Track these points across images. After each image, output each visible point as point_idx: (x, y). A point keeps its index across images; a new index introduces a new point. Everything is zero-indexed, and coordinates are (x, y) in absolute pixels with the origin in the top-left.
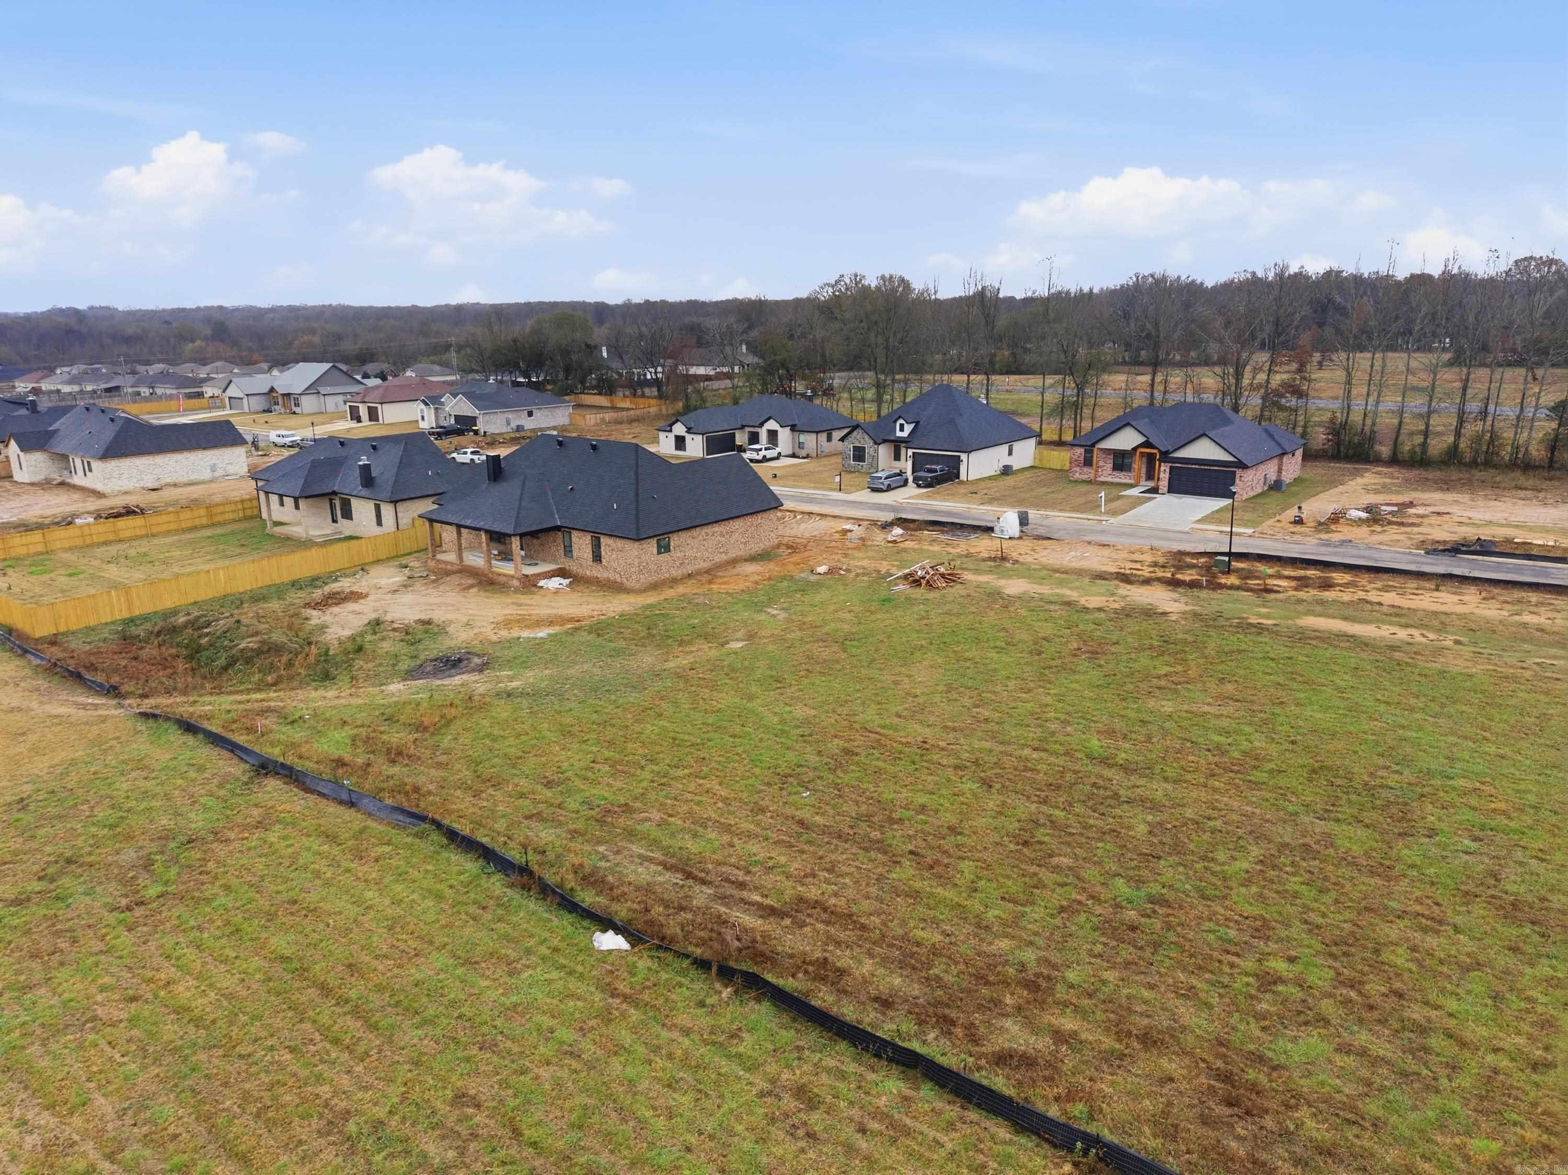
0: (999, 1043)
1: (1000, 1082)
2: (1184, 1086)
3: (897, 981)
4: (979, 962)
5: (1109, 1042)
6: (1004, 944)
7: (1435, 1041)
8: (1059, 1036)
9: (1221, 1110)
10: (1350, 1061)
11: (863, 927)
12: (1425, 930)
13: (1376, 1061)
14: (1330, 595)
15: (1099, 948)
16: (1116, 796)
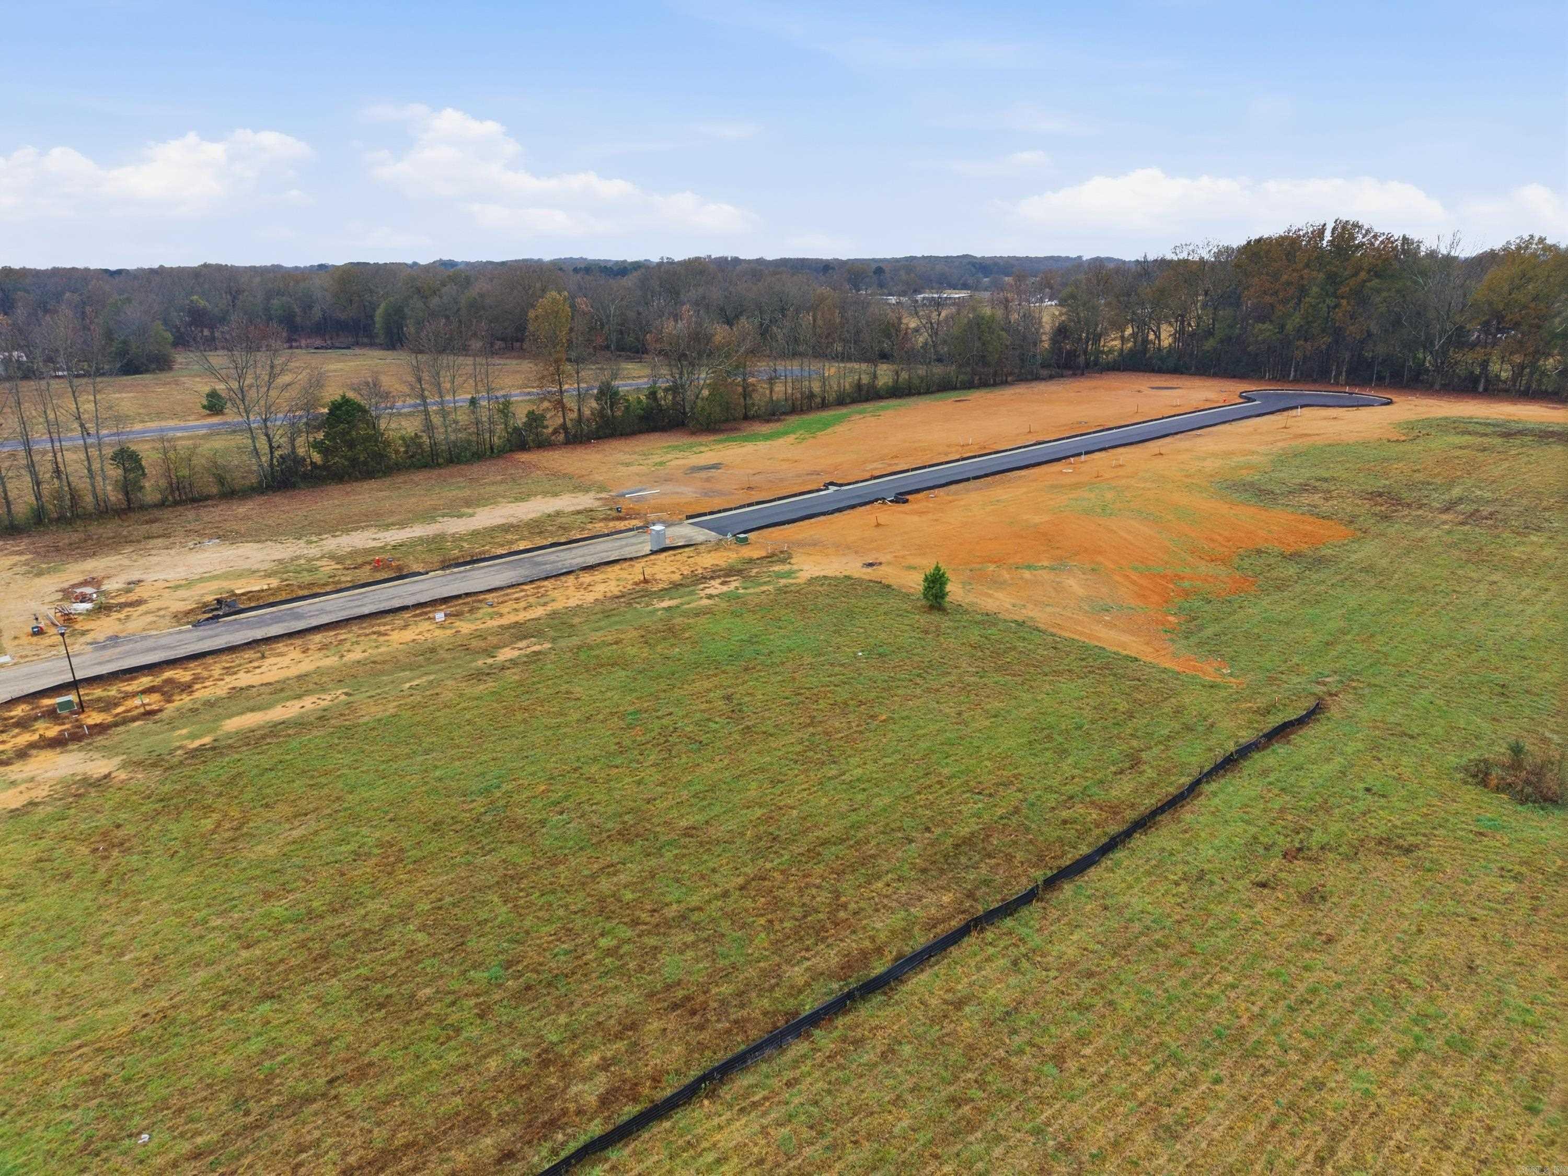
0: (592, 1100)
1: (630, 1110)
2: (670, 1027)
3: (488, 1141)
4: (503, 1083)
5: (621, 1045)
6: (493, 1063)
7: (695, 917)
8: (604, 1065)
9: (696, 1019)
10: (690, 954)
11: (407, 1146)
12: (615, 875)
13: (694, 945)
14: (202, 694)
15: (536, 1013)
16: (367, 932)
